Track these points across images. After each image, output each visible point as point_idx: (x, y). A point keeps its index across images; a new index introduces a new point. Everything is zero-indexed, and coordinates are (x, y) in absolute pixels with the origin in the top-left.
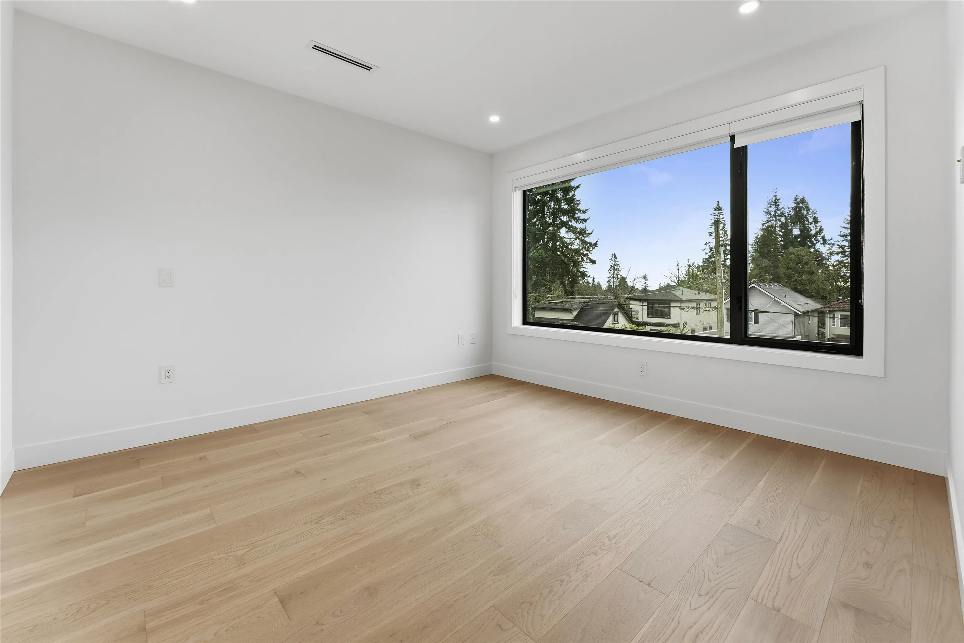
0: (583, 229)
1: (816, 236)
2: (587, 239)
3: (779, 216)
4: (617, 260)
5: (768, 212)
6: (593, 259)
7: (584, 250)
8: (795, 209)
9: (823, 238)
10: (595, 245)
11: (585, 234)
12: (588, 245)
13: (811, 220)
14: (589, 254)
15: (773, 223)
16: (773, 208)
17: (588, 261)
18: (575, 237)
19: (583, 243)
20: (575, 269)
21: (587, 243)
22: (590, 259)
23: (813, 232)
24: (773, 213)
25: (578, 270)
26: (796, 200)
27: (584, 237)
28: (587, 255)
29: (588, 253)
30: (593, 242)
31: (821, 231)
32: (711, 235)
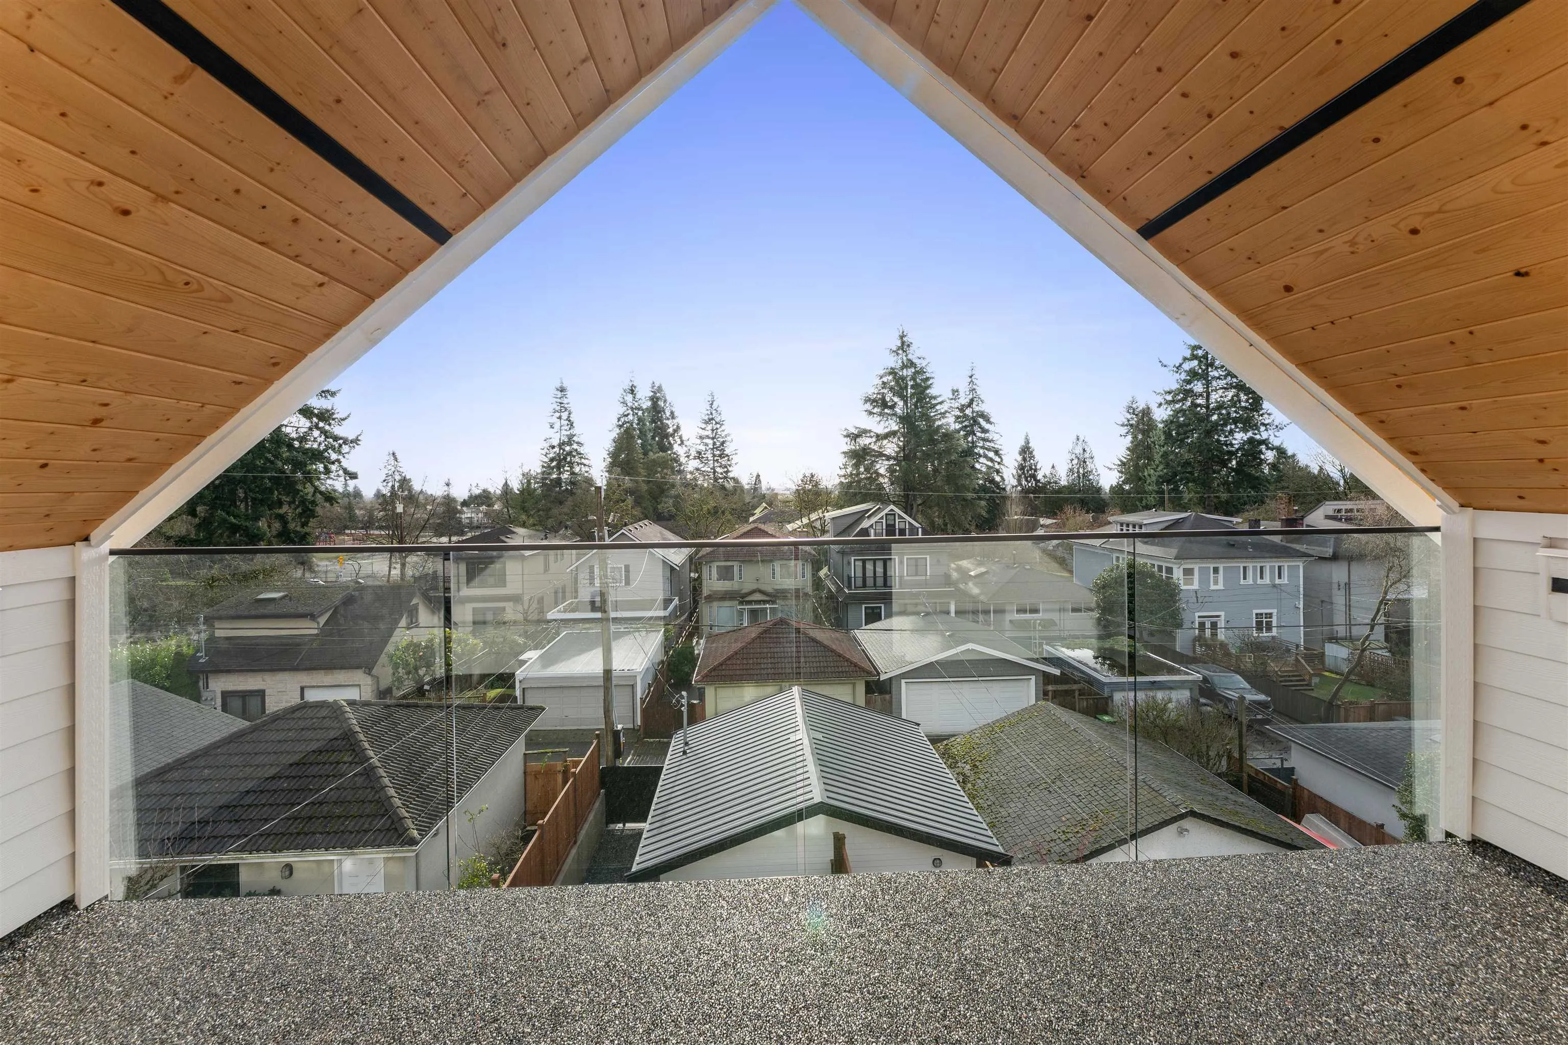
0: (328, 411)
1: (673, 435)
2: (337, 430)
3: (636, 408)
4: (400, 464)
5: (624, 403)
6: (351, 469)
7: (330, 451)
8: (652, 399)
9: (681, 437)
10: (356, 441)
11: (334, 419)
12: (341, 442)
13: (668, 414)
14: (342, 459)
15: (631, 417)
16: (629, 398)
17: (341, 472)
18: (308, 424)
19: (327, 437)
20: (310, 489)
21: (336, 438)
22: (346, 471)
23: (670, 430)
24: (629, 404)
25: (316, 489)
26: (653, 387)
27: (330, 424)
28: (338, 461)
29: (340, 457)
30: (351, 437)
31: (678, 429)
32: (552, 427)
